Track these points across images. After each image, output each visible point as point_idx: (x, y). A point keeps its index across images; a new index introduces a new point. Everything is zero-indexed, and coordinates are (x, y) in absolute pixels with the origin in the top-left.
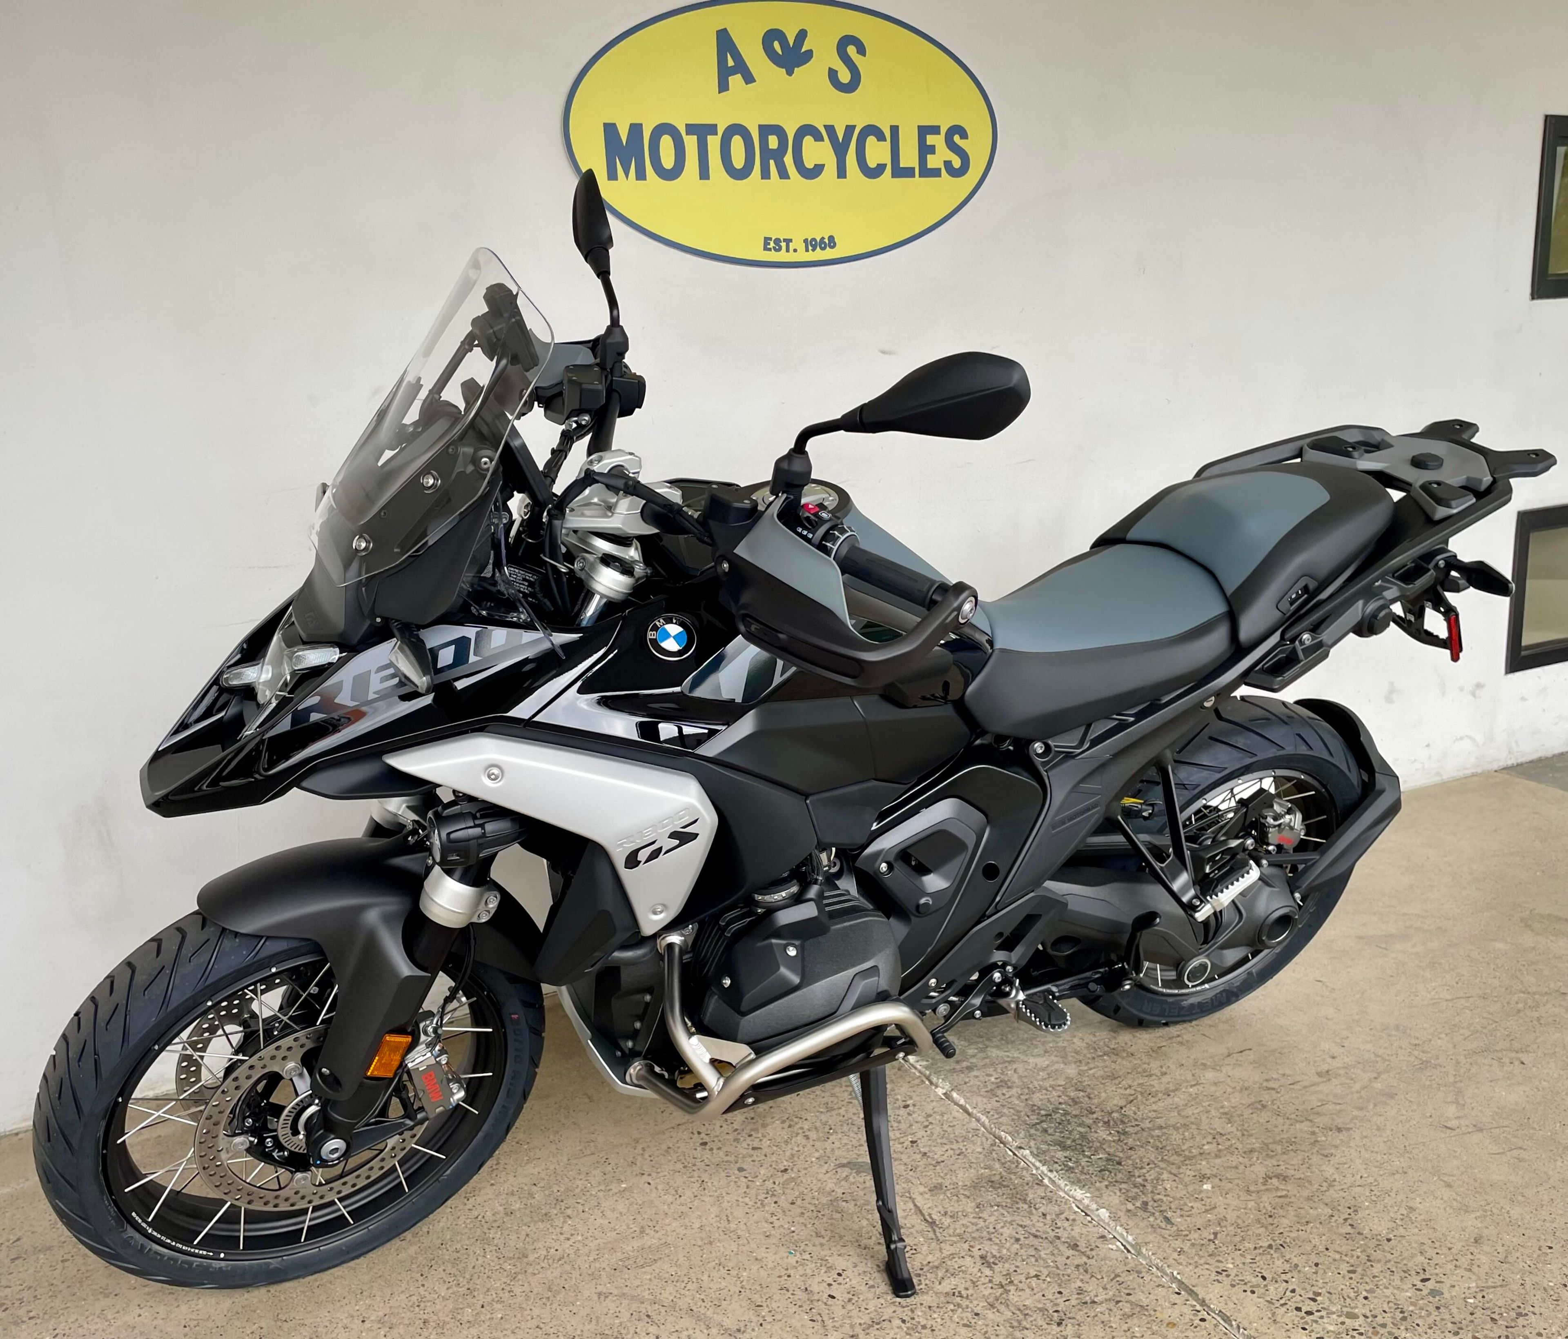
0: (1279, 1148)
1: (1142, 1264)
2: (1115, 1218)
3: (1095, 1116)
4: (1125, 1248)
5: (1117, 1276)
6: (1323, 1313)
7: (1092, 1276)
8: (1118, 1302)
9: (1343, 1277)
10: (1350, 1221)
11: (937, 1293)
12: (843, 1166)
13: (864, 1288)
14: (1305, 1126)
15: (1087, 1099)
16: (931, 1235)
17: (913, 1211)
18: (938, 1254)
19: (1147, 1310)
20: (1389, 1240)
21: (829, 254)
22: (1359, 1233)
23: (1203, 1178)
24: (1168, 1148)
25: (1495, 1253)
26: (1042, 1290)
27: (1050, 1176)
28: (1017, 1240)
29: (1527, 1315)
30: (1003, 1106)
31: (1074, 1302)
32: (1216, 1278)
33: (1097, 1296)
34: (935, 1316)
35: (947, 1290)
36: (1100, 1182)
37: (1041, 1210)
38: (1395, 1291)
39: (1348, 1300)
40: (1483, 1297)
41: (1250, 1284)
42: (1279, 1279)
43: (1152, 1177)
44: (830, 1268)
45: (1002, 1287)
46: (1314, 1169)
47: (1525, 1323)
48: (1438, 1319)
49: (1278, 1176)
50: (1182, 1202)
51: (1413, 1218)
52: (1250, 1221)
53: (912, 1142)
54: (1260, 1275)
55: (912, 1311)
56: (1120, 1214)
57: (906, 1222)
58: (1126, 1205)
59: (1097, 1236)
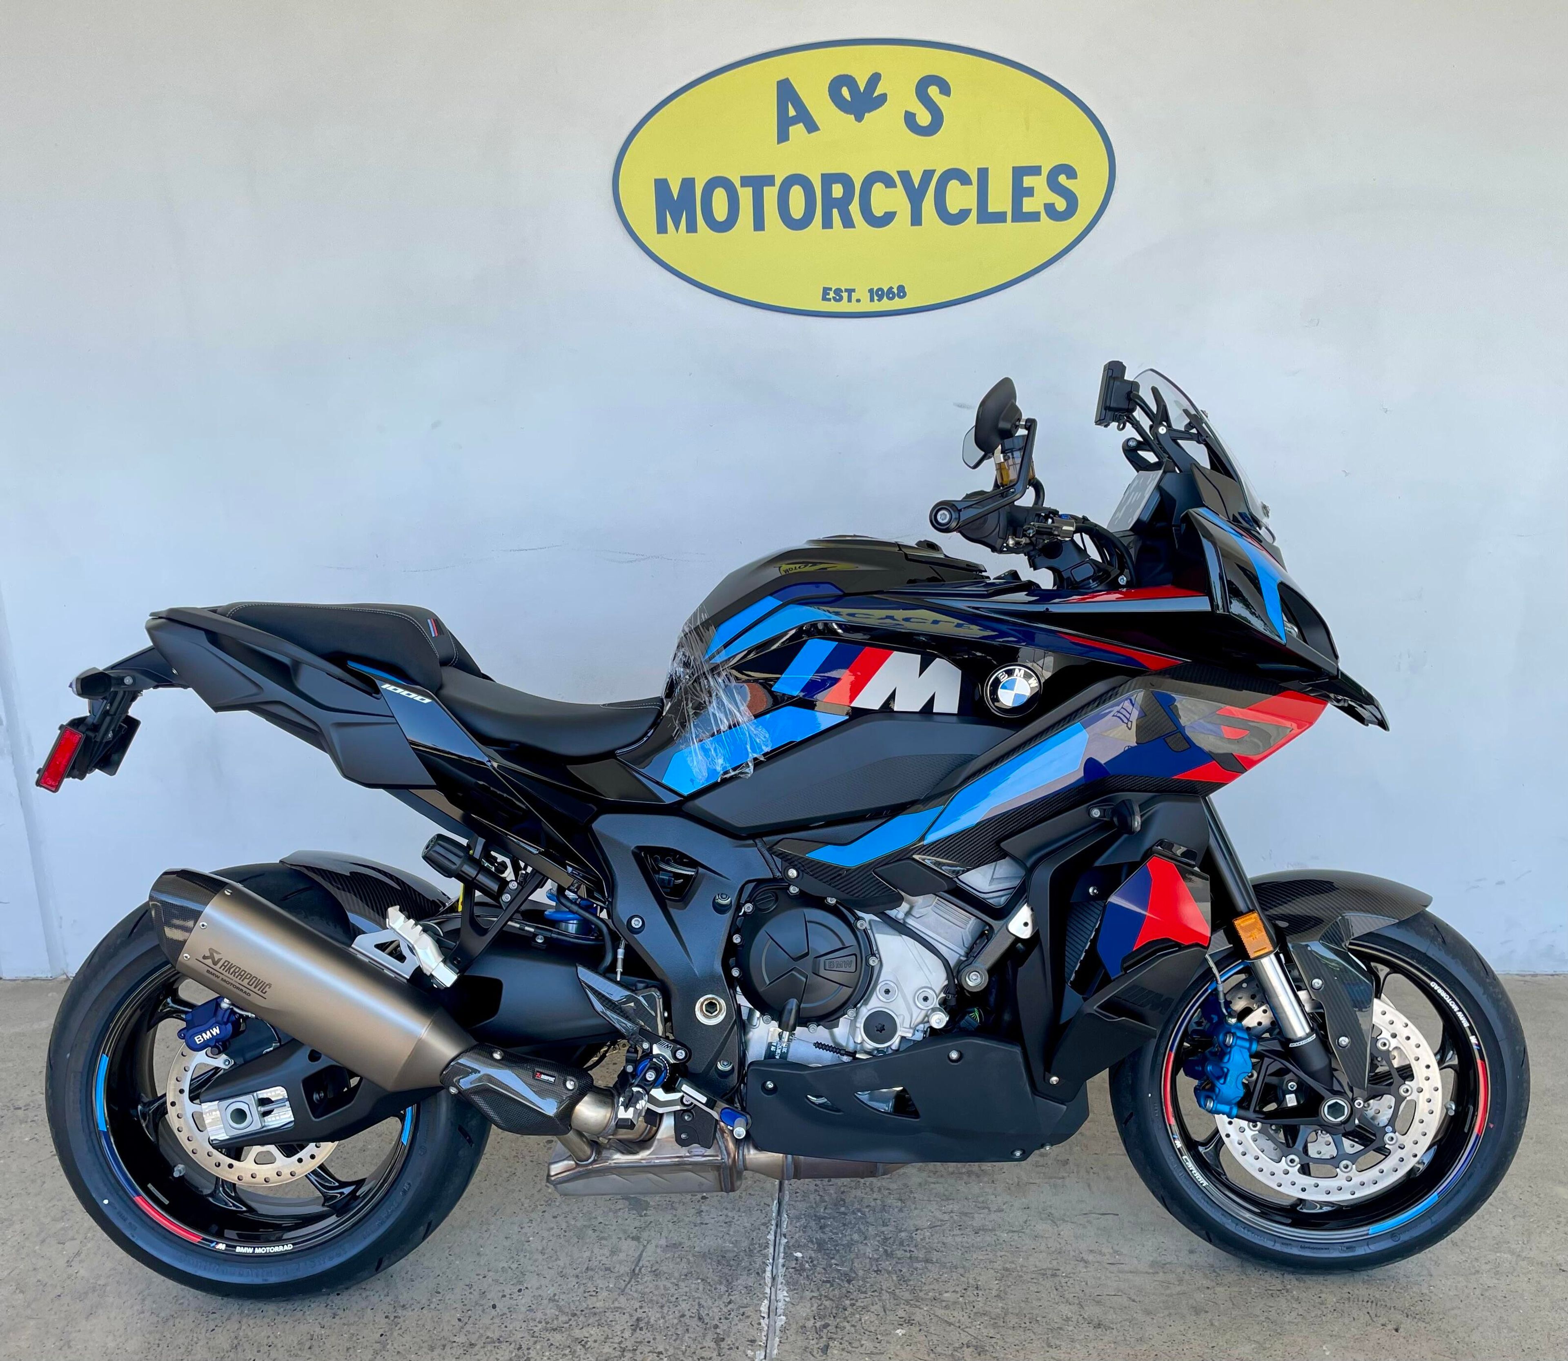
0: (1015, 1320)
2: (785, 1327)
3: (884, 1229)
11: (569, 1335)
12: (627, 1198)
13: (524, 1308)
14: (1069, 1309)
15: (896, 1210)
16: (623, 1284)
17: (632, 1259)
18: (609, 1302)
23: (908, 1321)
24: (912, 1283)
28: (683, 1316)
30: (816, 1191)
34: (547, 1354)
35: (580, 1336)
36: (813, 1291)
37: (733, 1298)
43: (862, 1305)
45: (623, 1350)
46: (1023, 1352)
50: (859, 1337)
53: (704, 1198)
55: (535, 1342)
56: (794, 1326)
57: (618, 1266)
58: (809, 1320)
59: (751, 1338)
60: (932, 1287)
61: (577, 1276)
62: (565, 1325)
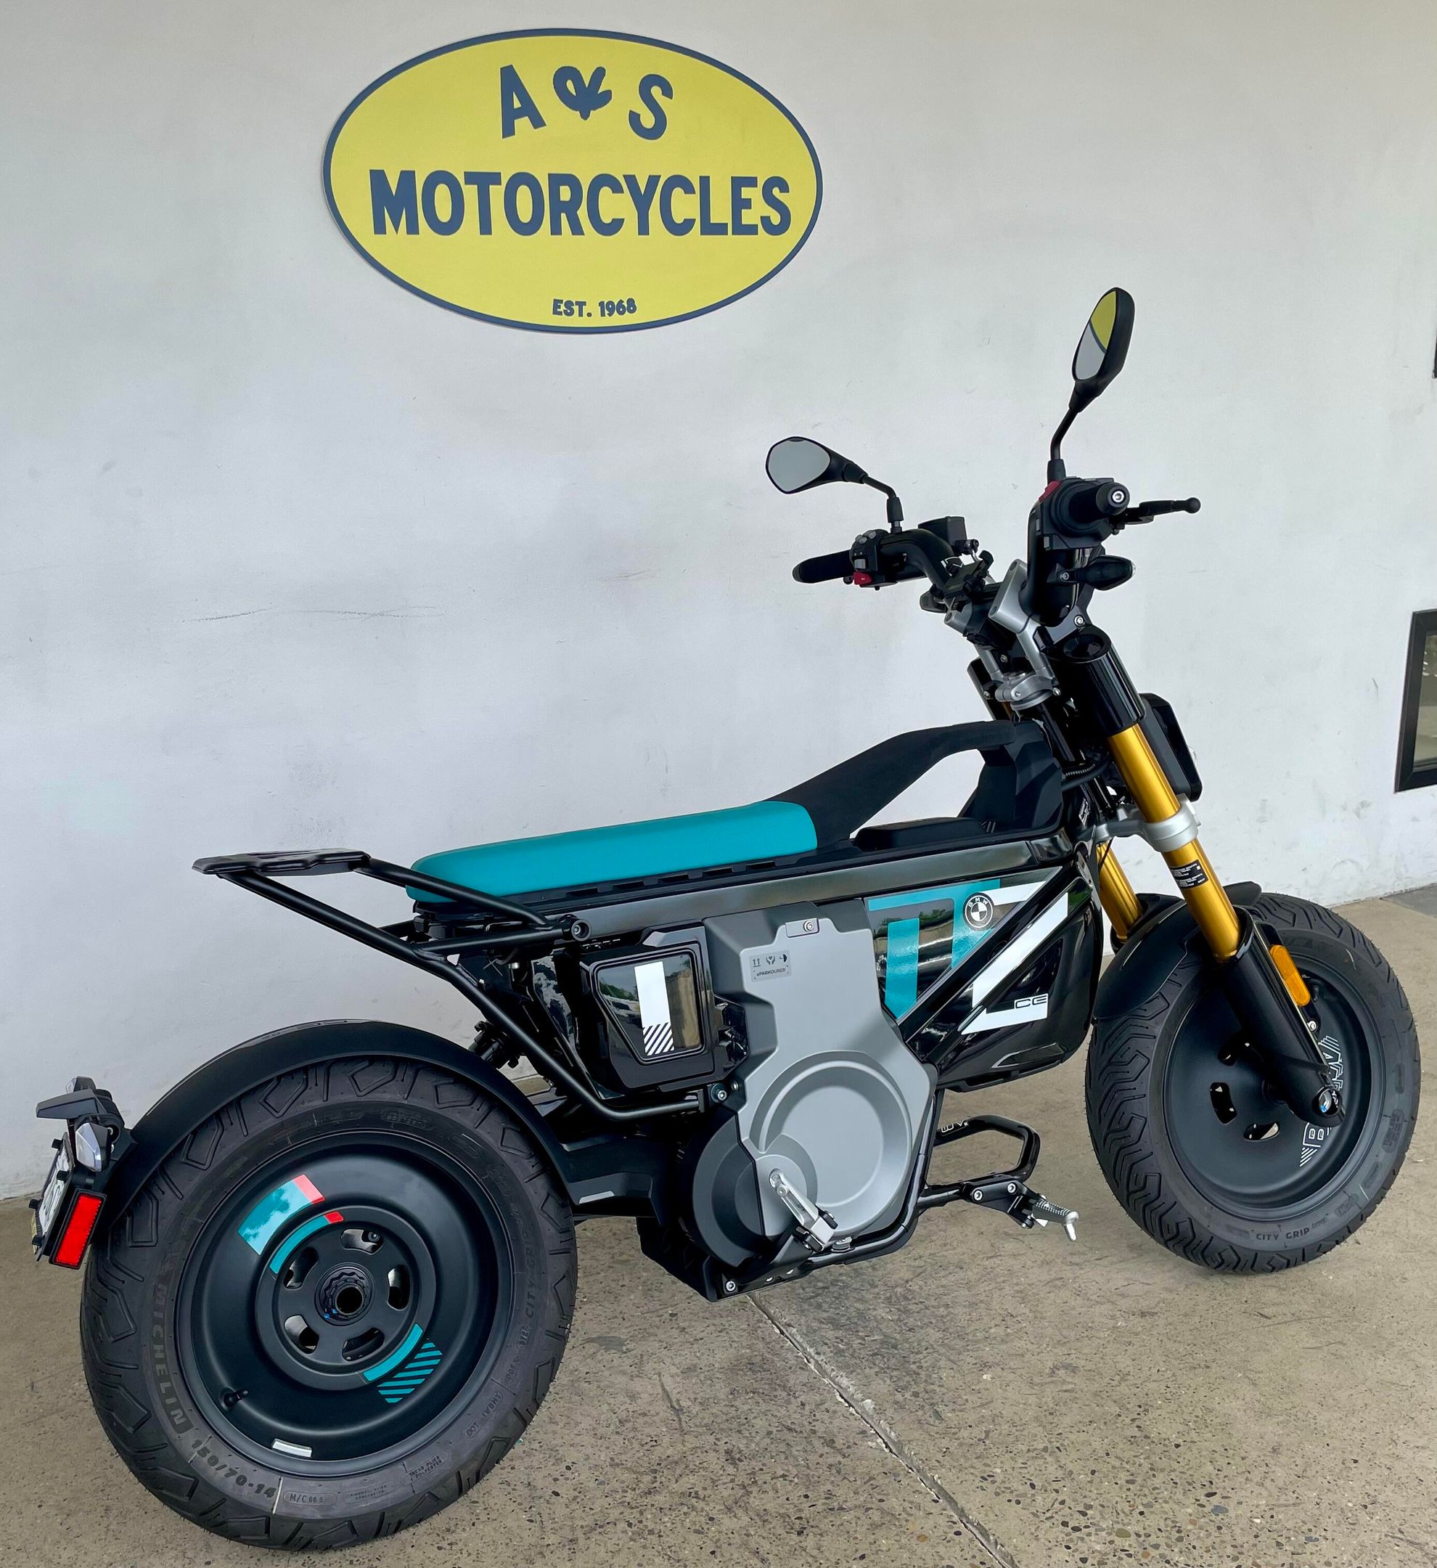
0: (1072, 1334)
1: (901, 1465)
2: (879, 1411)
3: (876, 1290)
4: (887, 1446)
5: (872, 1478)
6: (1092, 1530)
7: (845, 1478)
8: (868, 1509)
9: (1121, 1488)
10: (1137, 1423)
11: (671, 1493)
12: (591, 1340)
13: (592, 1484)
14: (1106, 1309)
15: (870, 1270)
16: (676, 1424)
17: (659, 1396)
18: (680, 1447)
19: (898, 1519)
20: (1177, 1446)
21: (628, 319)
22: (1147, 1437)
23: (985, 1366)
24: (951, 1330)
25: (1293, 1466)
26: (787, 1493)
27: (818, 1358)
28: (770, 1433)
29: (1317, 1540)
31: (820, 1508)
32: (981, 1484)
33: (846, 1501)
34: (666, 1519)
35: (683, 1489)
36: (870, 1368)
37: (802, 1398)
38: (1176, 1507)
39: (1122, 1515)
40: (1272, 1517)
41: (1015, 1493)
42: (1049, 1488)
43: (928, 1364)
44: (558, 1461)
45: (744, 1487)
46: (1107, 1358)
47: (1315, 1549)
48: (1218, 1540)
49: (1066, 1367)
50: (957, 1394)
51: (1209, 1421)
52: (1027, 1419)
53: (671, 1315)
54: (1029, 1482)
55: (641, 1513)
56: (887, 1406)
57: (651, 1408)
58: (895, 1395)
59: (857, 1430)
60: (972, 1328)
61: (617, 1433)
62: (655, 1485)
